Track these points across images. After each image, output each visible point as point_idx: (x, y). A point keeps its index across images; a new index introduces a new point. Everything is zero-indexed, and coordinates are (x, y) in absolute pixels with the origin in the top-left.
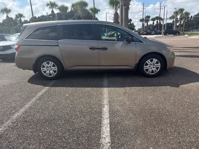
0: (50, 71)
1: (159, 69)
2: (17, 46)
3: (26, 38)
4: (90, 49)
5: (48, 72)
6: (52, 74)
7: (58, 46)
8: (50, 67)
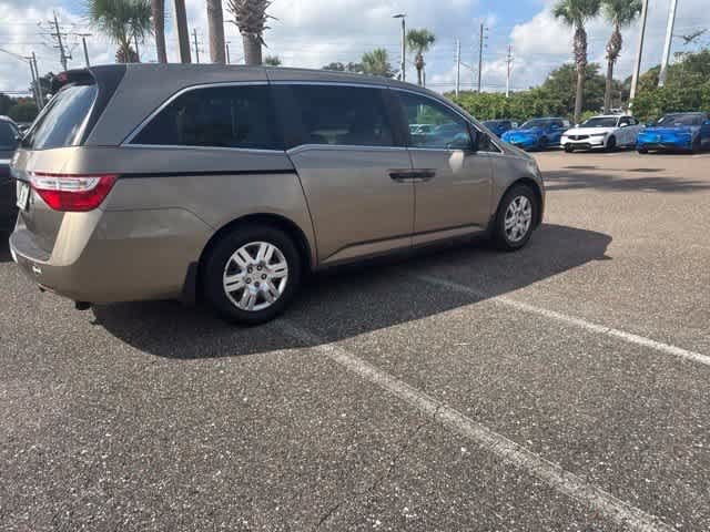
0: (257, 285)
1: (528, 223)
2: (97, 180)
3: (132, 142)
4: (394, 176)
5: (252, 290)
6: (267, 296)
7: (294, 171)
8: (261, 265)
